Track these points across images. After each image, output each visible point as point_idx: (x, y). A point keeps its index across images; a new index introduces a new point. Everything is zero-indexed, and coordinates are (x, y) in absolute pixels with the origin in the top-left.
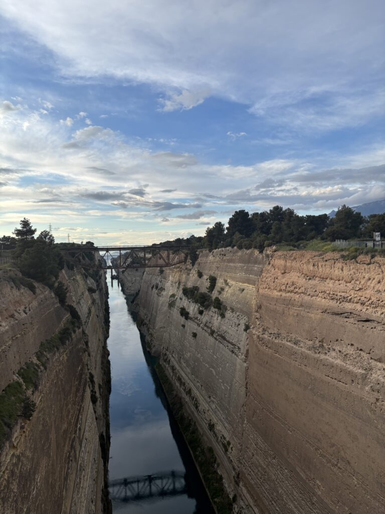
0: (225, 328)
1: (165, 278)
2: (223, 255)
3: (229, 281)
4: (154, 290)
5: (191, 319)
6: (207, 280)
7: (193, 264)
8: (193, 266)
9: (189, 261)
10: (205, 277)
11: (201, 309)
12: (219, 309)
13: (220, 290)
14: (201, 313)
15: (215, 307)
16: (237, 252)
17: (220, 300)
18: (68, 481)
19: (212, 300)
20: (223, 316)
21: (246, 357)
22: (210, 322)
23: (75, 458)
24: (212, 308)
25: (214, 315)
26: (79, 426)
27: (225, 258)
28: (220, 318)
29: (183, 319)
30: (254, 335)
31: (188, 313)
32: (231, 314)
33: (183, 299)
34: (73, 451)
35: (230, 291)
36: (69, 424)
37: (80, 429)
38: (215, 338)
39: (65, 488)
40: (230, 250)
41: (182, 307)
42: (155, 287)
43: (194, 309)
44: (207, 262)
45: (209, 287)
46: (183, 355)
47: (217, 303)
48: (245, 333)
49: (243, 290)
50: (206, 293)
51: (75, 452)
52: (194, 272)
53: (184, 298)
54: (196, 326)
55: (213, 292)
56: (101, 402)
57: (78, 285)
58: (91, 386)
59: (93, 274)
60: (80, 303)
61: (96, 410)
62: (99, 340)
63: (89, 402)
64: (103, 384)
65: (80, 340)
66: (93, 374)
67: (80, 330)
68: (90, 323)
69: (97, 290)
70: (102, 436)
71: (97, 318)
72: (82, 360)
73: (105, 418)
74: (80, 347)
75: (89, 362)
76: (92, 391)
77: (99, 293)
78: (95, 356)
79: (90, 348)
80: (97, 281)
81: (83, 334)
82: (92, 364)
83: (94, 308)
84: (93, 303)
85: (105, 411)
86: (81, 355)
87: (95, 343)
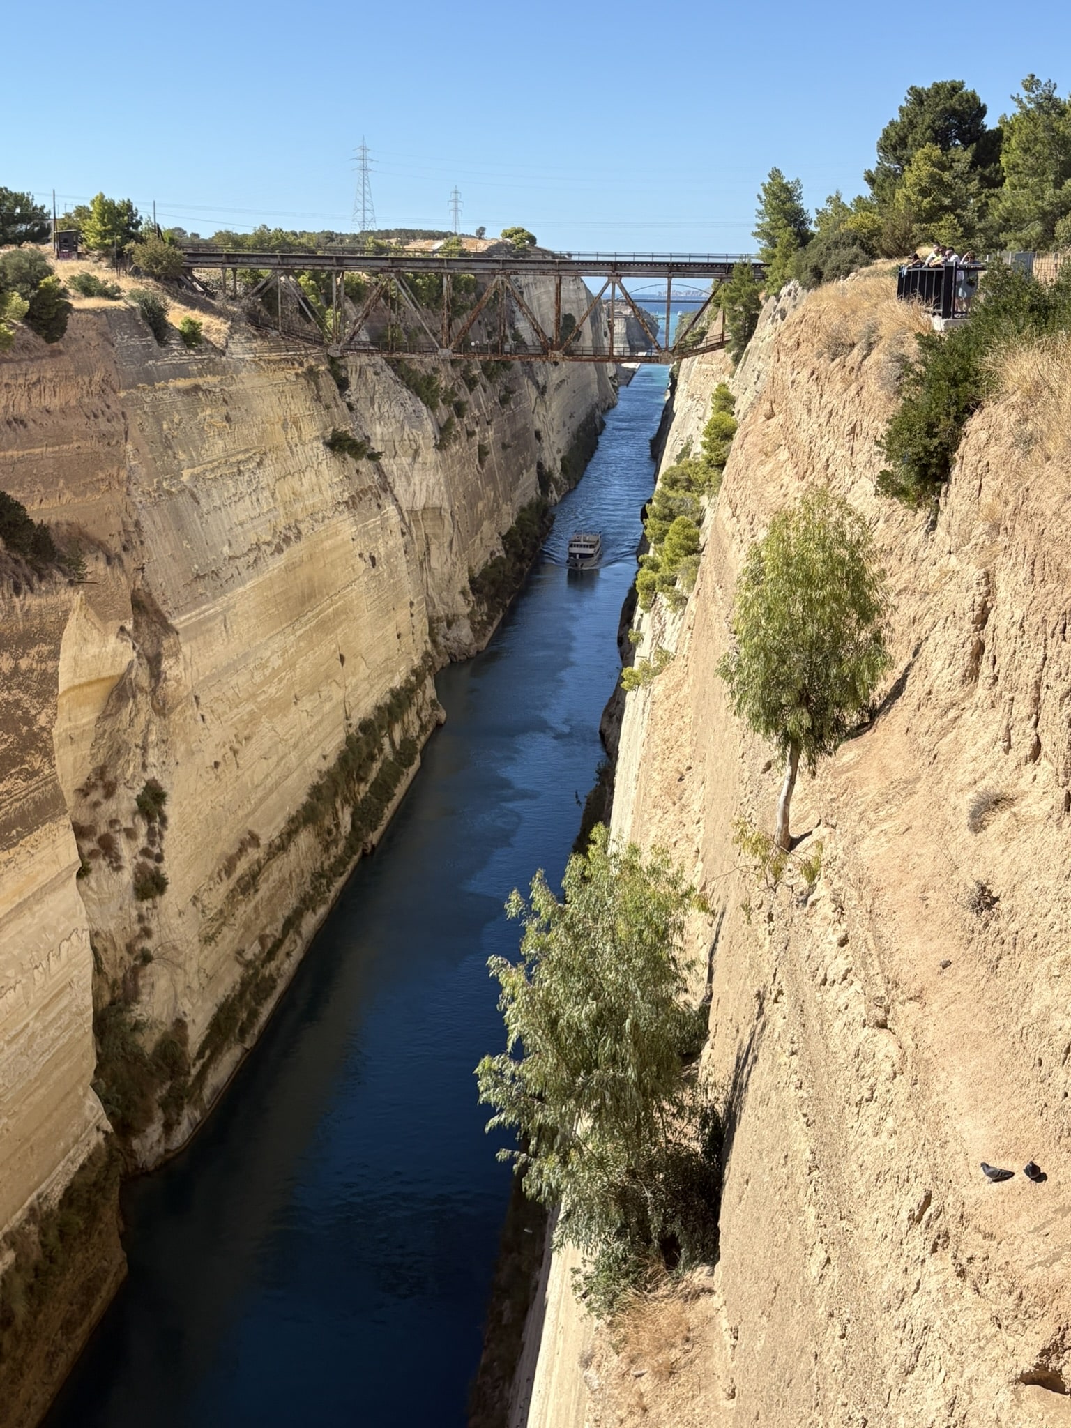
8: (738, 361)
56: (216, 899)
57: (228, 419)
58: (143, 829)
59: (430, 380)
60: (200, 495)
61: (153, 925)
62: (342, 659)
63: (51, 887)
64: (290, 834)
65: (26, 640)
66: (165, 784)
67: (33, 602)
68: (249, 584)
69: (440, 447)
70: (180, 1024)
71: (362, 566)
72: (29, 720)
73: (248, 965)
74: (16, 670)
75: (152, 738)
76: (145, 852)
77: (463, 462)
78: (253, 718)
79: (172, 683)
80: (460, 409)
81: (137, 625)
82: (182, 748)
83: (346, 526)
84: (352, 504)
85: (262, 939)
86: (17, 703)
87: (275, 672)
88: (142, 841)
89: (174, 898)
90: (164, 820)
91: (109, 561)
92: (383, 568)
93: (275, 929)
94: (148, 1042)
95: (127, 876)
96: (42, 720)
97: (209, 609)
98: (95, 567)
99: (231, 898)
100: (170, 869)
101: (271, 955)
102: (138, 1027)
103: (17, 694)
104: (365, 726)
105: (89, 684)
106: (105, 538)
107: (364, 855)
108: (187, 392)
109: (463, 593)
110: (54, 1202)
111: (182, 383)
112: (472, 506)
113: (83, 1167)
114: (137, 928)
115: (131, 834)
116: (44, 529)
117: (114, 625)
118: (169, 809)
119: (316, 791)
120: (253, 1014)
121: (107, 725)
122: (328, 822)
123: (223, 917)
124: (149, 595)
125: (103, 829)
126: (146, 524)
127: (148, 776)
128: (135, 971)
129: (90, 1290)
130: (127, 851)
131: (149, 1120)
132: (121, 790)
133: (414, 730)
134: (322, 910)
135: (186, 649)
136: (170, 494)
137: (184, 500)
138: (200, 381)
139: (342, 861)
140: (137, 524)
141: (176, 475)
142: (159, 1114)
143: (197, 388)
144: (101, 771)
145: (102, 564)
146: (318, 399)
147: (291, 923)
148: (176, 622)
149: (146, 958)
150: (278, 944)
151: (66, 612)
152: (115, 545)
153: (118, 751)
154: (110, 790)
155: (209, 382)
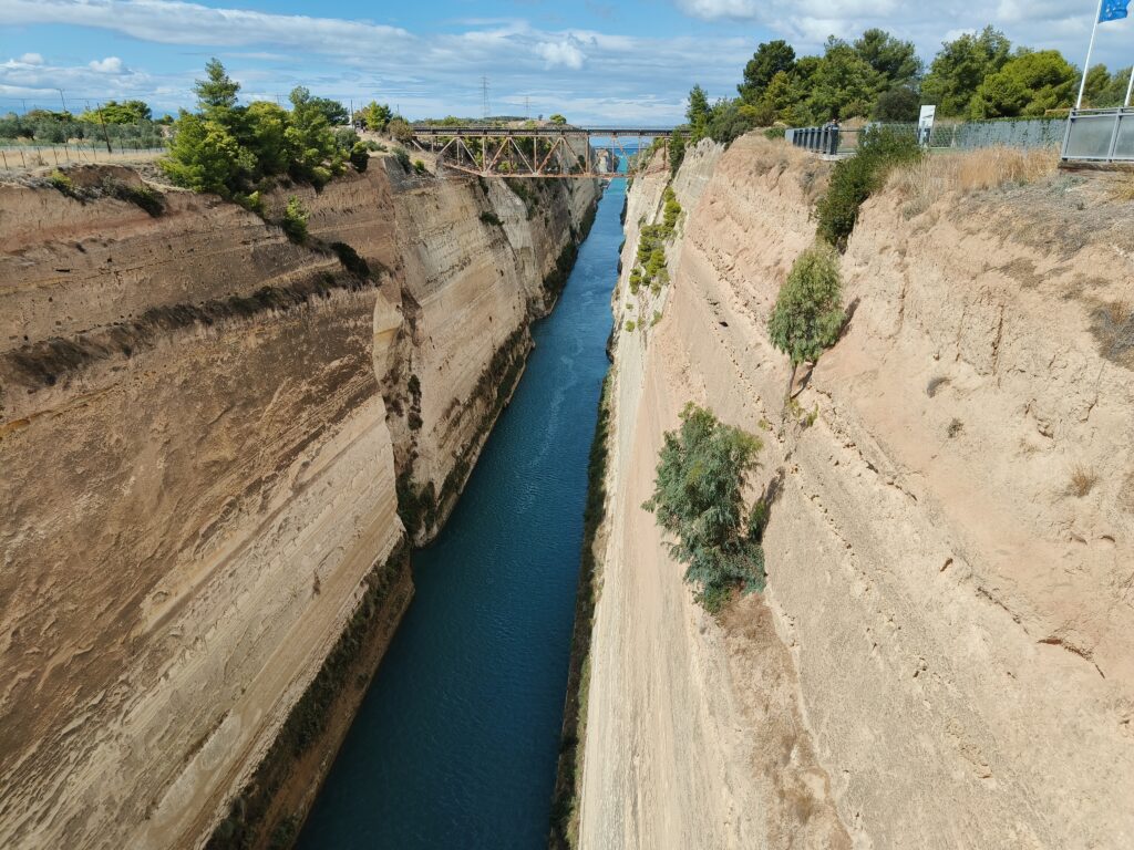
2: (701, 154)
5: (639, 294)
7: (674, 173)
8: (673, 177)
12: (654, 276)
20: (659, 292)
26: (302, 460)
29: (630, 293)
31: (639, 282)
32: (666, 289)
34: (257, 497)
36: (248, 452)
39: (192, 547)
40: (708, 144)
45: (663, 228)
50: (654, 242)
56: (442, 429)
57: (437, 207)
58: (411, 398)
59: (523, 187)
60: (428, 244)
61: (418, 441)
62: (490, 319)
63: (375, 425)
64: (473, 399)
65: (358, 313)
66: (419, 377)
67: (361, 295)
68: (451, 285)
69: (529, 219)
70: (431, 484)
71: (498, 275)
72: (363, 349)
73: (457, 458)
74: (356, 326)
75: (413, 356)
76: (412, 408)
77: (538, 225)
78: (454, 347)
79: (421, 331)
80: (536, 202)
81: (403, 304)
82: (426, 360)
83: (490, 256)
84: (492, 246)
85: (463, 446)
86: (357, 341)
87: (463, 325)
88: (411, 403)
89: (426, 428)
90: (420, 394)
91: (391, 275)
92: (506, 276)
93: (467, 442)
94: (418, 493)
95: (405, 419)
96: (368, 349)
97: (435, 296)
98: (385, 278)
99: (449, 429)
100: (423, 416)
101: (467, 454)
102: (413, 486)
103: (357, 337)
104: (502, 350)
105: (385, 332)
106: (388, 264)
107: (504, 408)
108: (419, 196)
109: (540, 287)
110: (383, 564)
111: (418, 191)
112: (543, 246)
113: (395, 548)
114: (411, 442)
115: (406, 400)
116: (363, 260)
117: (395, 304)
118: (422, 389)
119: (482, 380)
120: (461, 480)
121: (393, 350)
122: (488, 393)
123: (446, 437)
124: (408, 291)
125: (394, 397)
126: (405, 258)
127: (412, 374)
128: (411, 461)
129: (400, 600)
130: (405, 407)
131: (419, 527)
132: (401, 380)
133: (522, 352)
134: (487, 434)
135: (425, 316)
136: (414, 243)
137: (421, 247)
138: (425, 190)
139: (494, 412)
140: (401, 258)
141: (417, 234)
142: (423, 523)
143: (423, 193)
144: (392, 372)
145: (388, 277)
146: (475, 197)
147: (475, 440)
148: (421, 303)
149: (415, 455)
150: (469, 449)
151: (375, 299)
152: (392, 268)
153: (399, 362)
154: (396, 381)
155: (428, 190)
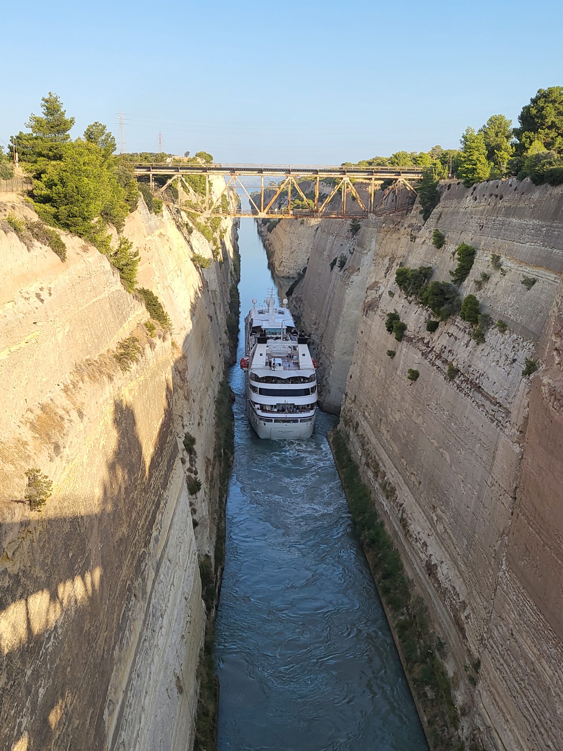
0: (481, 365)
1: (361, 244)
2: (496, 196)
3: (503, 259)
4: (336, 269)
5: (410, 340)
6: (454, 254)
7: (426, 214)
8: (426, 218)
9: (417, 207)
10: (451, 247)
11: (433, 319)
12: (475, 321)
13: (480, 279)
14: (432, 327)
15: (464, 318)
16: (529, 190)
17: (477, 303)
18: (127, 632)
19: (459, 301)
20: (480, 338)
21: (521, 432)
22: (450, 351)
23: (144, 593)
24: (458, 319)
25: (460, 335)
26: (155, 533)
27: (500, 204)
28: (473, 342)
29: (392, 337)
30: (544, 385)
31: (403, 327)
32: (499, 335)
33: (396, 296)
34: (140, 580)
35: (503, 283)
36: (133, 527)
37: (157, 540)
38: (458, 387)
39: (119, 643)
40: (514, 187)
41: (393, 312)
42: (338, 263)
43: (419, 318)
44: (458, 213)
45: (456, 270)
46: (386, 416)
47: (470, 309)
48: (524, 380)
49: (534, 282)
50: (448, 285)
51: (143, 580)
52: (427, 234)
53: (398, 291)
54: (418, 357)
55: (466, 283)
56: (208, 492)
57: (170, 249)
58: (188, 459)
59: (205, 227)
60: (173, 288)
61: (197, 507)
62: (212, 368)
63: (181, 491)
66: (192, 434)
69: (214, 260)
70: (207, 557)
73: (216, 525)
75: (185, 412)
76: (190, 470)
77: (218, 268)
78: (201, 400)
79: (188, 383)
80: (214, 242)
83: (203, 301)
87: (202, 376)
88: (188, 465)
89: (201, 493)
90: (195, 454)
92: (213, 321)
100: (200, 478)
104: (218, 401)
108: (160, 236)
109: (226, 333)
112: (222, 289)
115: (182, 461)
116: (162, 307)
118: (196, 447)
123: (210, 502)
127: (186, 430)
136: (167, 287)
137: (170, 290)
141: (166, 278)
143: (162, 234)
147: (220, 503)
149: (195, 524)
155: (162, 231)
